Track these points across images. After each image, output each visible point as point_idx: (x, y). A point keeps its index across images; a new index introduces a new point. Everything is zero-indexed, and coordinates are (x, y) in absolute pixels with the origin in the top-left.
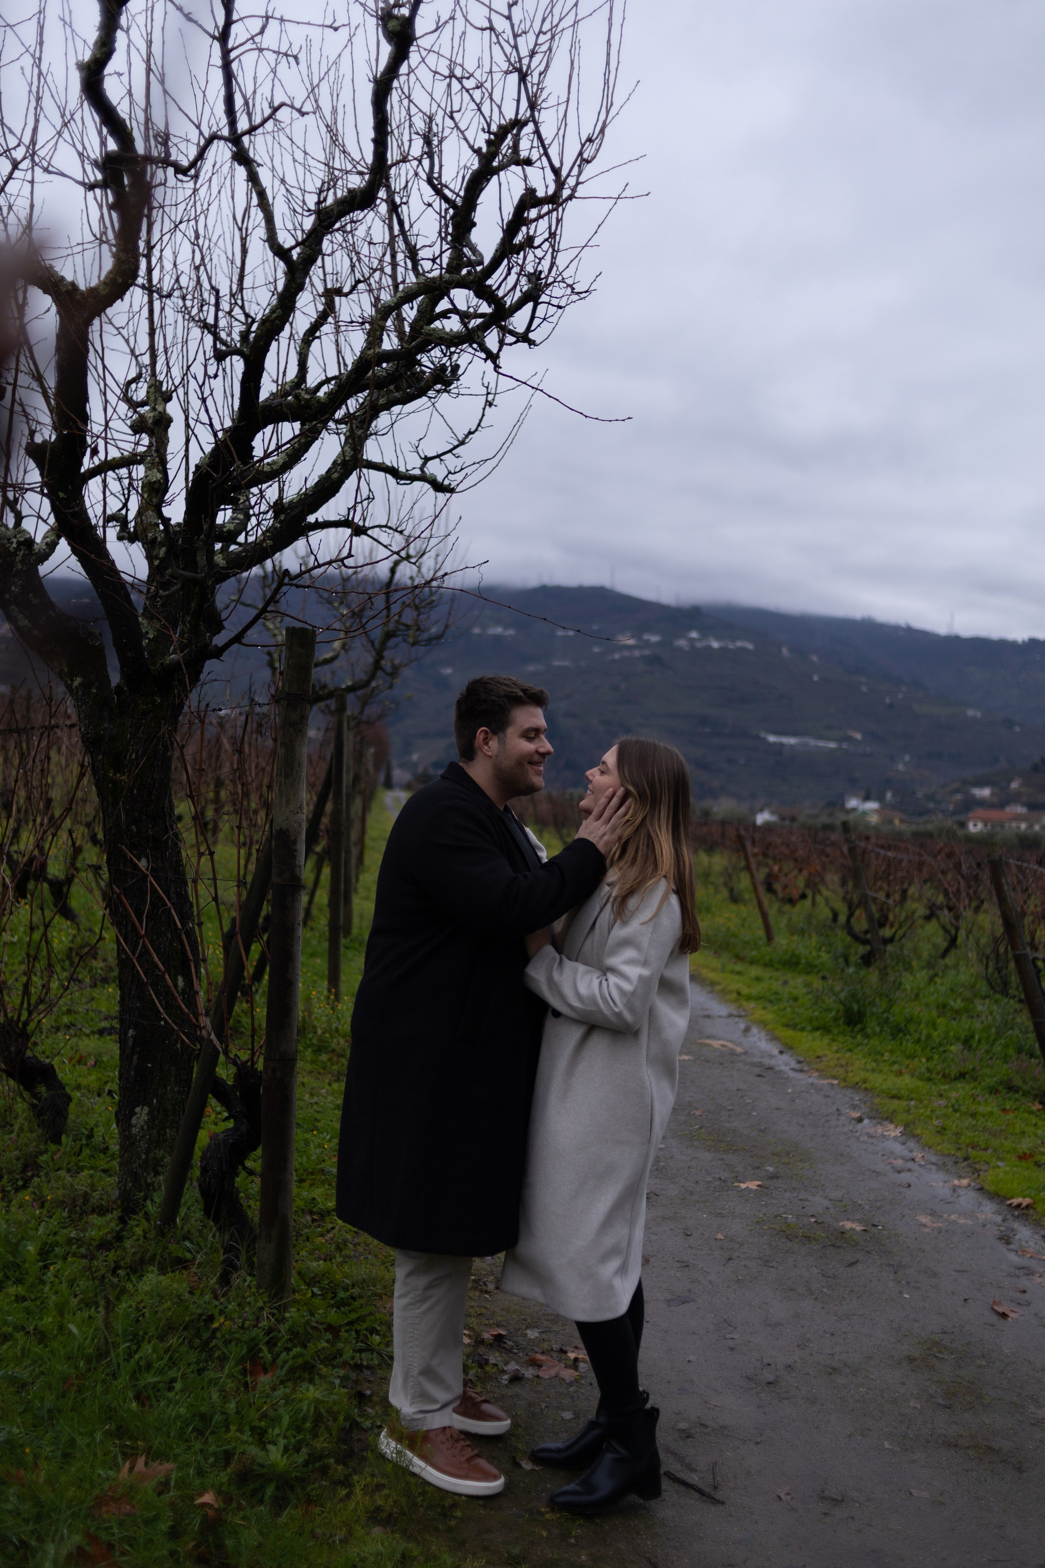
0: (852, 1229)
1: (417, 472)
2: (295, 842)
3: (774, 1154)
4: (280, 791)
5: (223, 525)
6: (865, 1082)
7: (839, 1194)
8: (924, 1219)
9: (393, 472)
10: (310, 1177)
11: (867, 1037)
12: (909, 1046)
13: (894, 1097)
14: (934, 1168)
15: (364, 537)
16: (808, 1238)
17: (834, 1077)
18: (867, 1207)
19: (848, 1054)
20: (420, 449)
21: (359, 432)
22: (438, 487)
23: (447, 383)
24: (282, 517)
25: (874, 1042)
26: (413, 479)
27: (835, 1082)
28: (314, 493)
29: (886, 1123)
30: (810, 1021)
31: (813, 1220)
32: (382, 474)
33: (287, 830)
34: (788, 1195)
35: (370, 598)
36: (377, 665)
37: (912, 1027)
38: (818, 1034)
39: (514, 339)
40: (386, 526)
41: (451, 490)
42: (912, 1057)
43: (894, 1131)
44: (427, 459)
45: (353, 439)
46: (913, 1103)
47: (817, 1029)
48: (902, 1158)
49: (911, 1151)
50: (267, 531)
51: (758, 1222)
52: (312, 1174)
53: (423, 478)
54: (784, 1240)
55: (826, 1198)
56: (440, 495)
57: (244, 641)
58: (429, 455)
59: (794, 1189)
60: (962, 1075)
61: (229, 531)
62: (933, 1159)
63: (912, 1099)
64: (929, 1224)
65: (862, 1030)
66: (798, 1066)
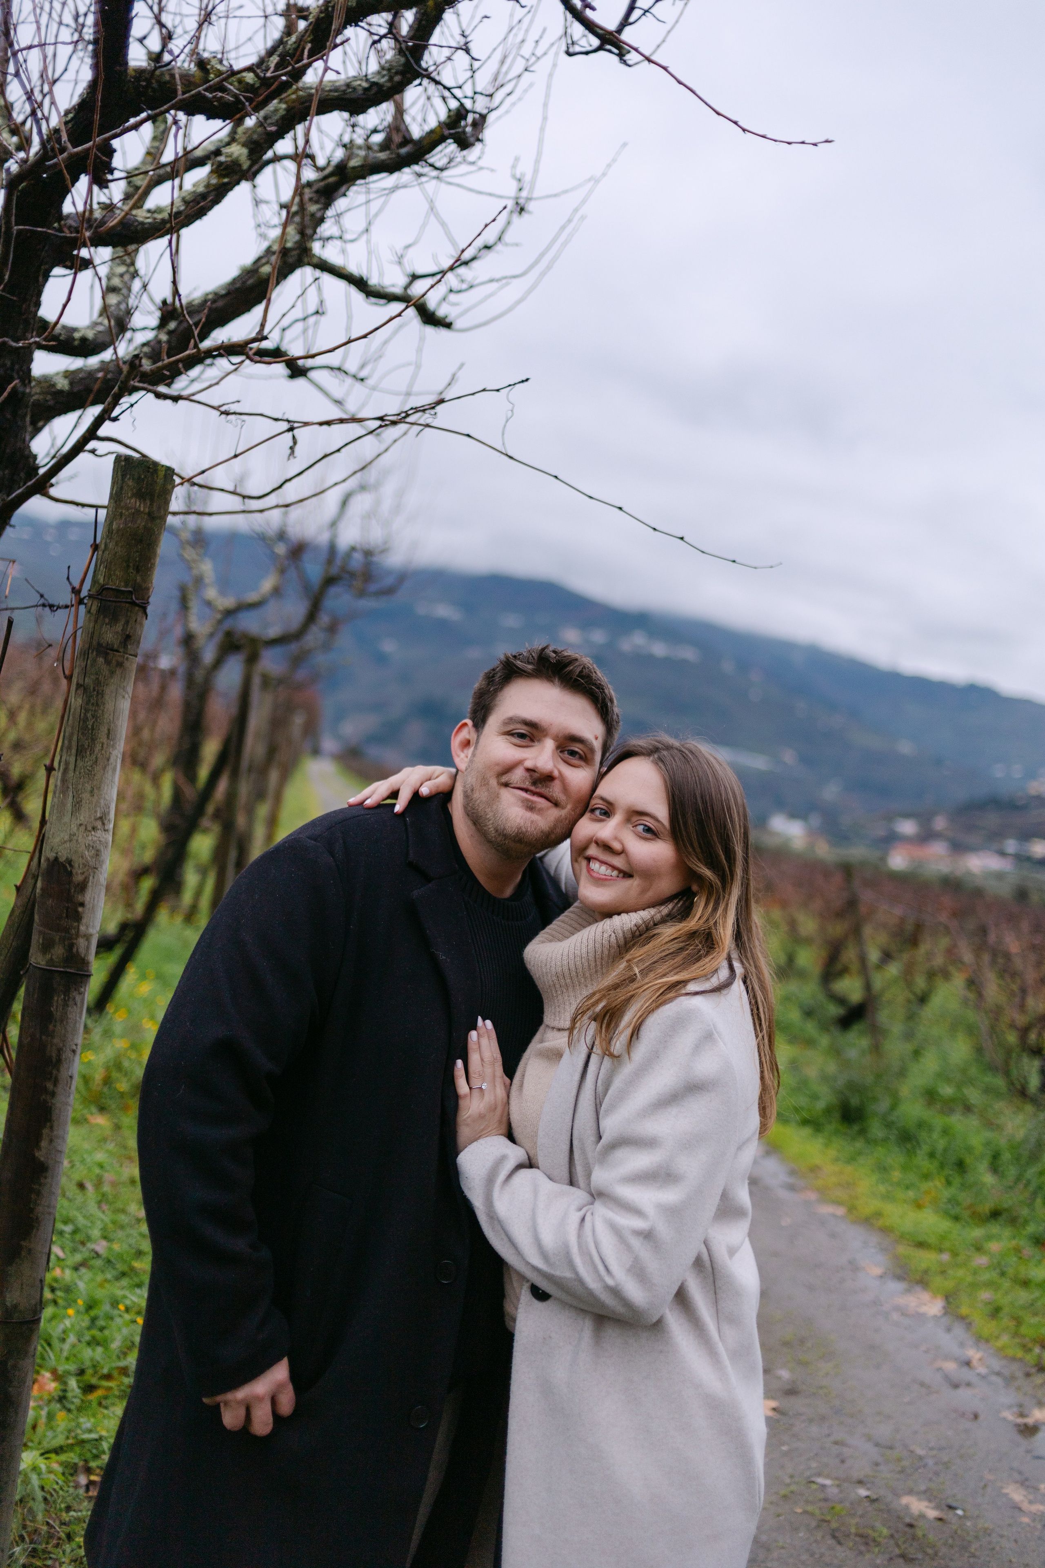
0: (922, 1516)
1: (398, 290)
2: (83, 887)
3: (786, 1344)
4: (64, 780)
5: (75, 330)
6: (878, 1214)
7: (884, 1431)
8: (1017, 1495)
9: (360, 283)
10: (105, 1383)
11: (868, 1142)
12: (921, 1160)
13: (921, 1245)
14: (998, 1380)
15: (301, 382)
16: (867, 1540)
17: (838, 1203)
18: (930, 1462)
19: (849, 1169)
20: (405, 261)
21: (313, 208)
22: (429, 318)
23: (464, 143)
24: (172, 325)
25: (880, 1151)
26: (391, 298)
27: (841, 1211)
28: (228, 293)
29: (918, 1288)
30: (796, 1110)
31: (863, 1492)
32: (342, 284)
33: (70, 862)
34: (814, 1430)
35: (291, 429)
36: (311, 617)
37: (923, 1135)
38: (807, 1131)
39: (595, 42)
40: (339, 369)
41: (448, 326)
42: (926, 1177)
43: (934, 1307)
44: (415, 277)
45: (303, 218)
46: (946, 1257)
47: (805, 1122)
48: (956, 1359)
49: (962, 1345)
50: (144, 345)
51: (785, 1497)
52: (108, 1377)
53: (404, 298)
54: (831, 1542)
55: (869, 1438)
56: (430, 330)
57: (53, 492)
58: (420, 271)
59: (823, 1418)
60: (995, 1214)
61: (84, 340)
62: (997, 1364)
63: (941, 1251)
64: (1025, 1506)
65: (863, 1132)
66: (791, 1180)
